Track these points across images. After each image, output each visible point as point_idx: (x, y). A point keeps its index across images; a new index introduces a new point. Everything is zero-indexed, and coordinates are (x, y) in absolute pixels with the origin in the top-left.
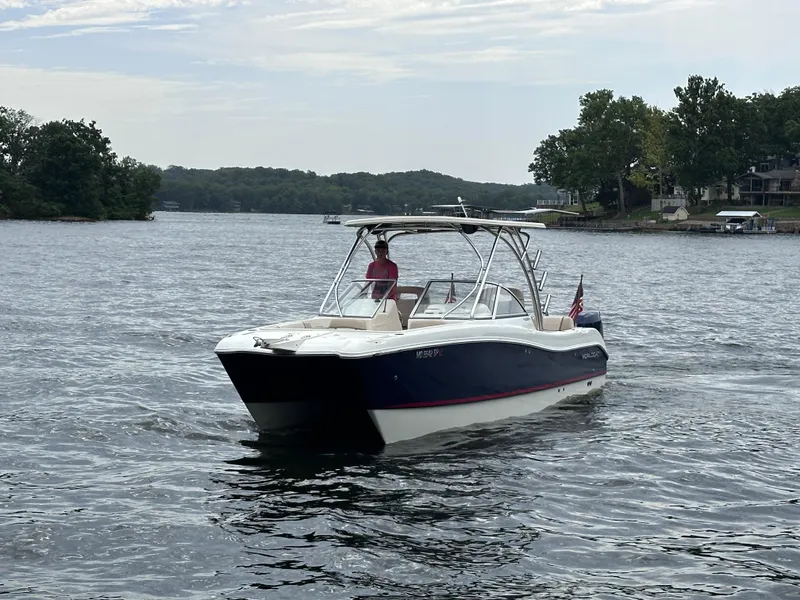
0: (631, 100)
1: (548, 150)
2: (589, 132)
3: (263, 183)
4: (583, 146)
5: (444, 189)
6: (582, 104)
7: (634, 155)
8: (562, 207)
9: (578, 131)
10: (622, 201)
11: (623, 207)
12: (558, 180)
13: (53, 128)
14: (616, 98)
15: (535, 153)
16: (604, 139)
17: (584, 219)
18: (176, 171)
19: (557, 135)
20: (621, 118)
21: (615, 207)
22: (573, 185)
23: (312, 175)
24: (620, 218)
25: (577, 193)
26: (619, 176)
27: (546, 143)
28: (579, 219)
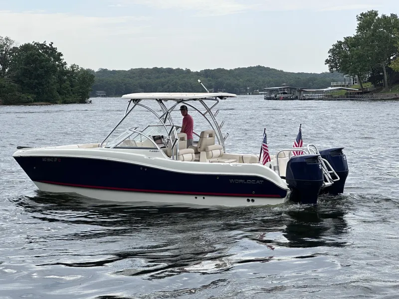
0: (389, 16)
1: (337, 50)
2: (363, 38)
3: (157, 78)
4: (360, 47)
5: (272, 77)
6: (359, 20)
7: (393, 52)
8: (347, 86)
9: (356, 37)
10: (386, 80)
11: (386, 85)
12: (344, 70)
13: (27, 47)
14: (380, 16)
15: (329, 52)
16: (373, 42)
17: (361, 93)
18: (104, 72)
19: (343, 40)
20: (384, 28)
21: (381, 85)
22: (353, 72)
23: (188, 71)
24: (385, 92)
25: (357, 77)
26: (383, 65)
27: (336, 46)
28: (358, 93)
